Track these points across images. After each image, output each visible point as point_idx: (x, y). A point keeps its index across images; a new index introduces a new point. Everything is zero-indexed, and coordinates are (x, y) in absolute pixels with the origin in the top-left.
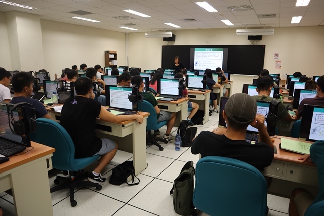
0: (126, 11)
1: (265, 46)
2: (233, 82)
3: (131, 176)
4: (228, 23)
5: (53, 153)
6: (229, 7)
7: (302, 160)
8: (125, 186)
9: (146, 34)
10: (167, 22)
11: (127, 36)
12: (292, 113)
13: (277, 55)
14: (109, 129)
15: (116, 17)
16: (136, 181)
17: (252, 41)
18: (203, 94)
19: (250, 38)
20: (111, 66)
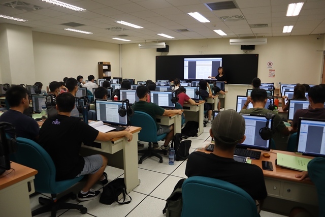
0: (118, 22)
1: (258, 55)
2: (227, 92)
3: (122, 194)
4: (221, 33)
5: (36, 176)
6: (221, 18)
7: (300, 177)
8: (116, 205)
9: (140, 45)
10: (160, 33)
11: (120, 47)
12: (287, 125)
13: (270, 64)
14: (99, 146)
15: (109, 29)
16: (128, 199)
17: (245, 51)
18: (197, 105)
19: (243, 47)
20: (104, 78)
